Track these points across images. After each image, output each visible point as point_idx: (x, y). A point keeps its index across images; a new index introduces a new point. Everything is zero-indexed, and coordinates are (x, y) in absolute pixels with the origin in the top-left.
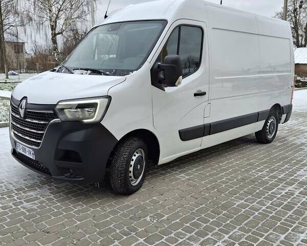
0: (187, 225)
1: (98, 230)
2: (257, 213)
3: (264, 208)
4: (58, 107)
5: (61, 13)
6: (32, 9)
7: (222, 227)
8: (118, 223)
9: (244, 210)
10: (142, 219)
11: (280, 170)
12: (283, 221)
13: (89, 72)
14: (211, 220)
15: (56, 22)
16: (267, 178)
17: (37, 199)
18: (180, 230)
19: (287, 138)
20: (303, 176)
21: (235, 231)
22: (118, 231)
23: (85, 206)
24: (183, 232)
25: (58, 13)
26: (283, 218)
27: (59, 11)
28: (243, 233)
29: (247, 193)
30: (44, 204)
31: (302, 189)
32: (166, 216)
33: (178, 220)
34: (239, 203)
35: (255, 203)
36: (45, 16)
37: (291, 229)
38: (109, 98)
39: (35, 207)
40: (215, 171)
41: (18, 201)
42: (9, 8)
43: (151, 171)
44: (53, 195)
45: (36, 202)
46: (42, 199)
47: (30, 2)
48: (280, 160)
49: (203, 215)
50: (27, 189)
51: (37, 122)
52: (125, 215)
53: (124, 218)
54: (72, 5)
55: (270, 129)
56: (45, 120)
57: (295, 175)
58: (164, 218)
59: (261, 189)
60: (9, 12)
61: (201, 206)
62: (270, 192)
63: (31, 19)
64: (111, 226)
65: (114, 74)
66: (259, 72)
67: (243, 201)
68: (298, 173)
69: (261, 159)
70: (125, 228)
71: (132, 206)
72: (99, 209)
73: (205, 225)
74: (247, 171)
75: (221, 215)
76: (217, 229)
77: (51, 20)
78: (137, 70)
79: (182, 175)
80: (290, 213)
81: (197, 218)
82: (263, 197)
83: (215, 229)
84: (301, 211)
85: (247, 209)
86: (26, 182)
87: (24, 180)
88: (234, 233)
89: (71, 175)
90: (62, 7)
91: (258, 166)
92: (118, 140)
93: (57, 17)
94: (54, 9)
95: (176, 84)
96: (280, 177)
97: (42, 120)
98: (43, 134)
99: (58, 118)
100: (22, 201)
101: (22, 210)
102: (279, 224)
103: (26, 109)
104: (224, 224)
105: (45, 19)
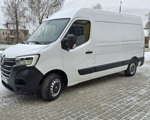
0: (74, 115)
1: (31, 116)
2: (110, 110)
3: (115, 107)
4: (16, 59)
5: (44, 16)
6: (31, 15)
7: (90, 116)
8: (41, 113)
9: (104, 108)
10: (54, 111)
11: (132, 89)
12: (122, 114)
13: (35, 43)
14: (86, 113)
15: (42, 20)
16: (123, 93)
17: (10, 101)
18: (69, 117)
19: (143, 74)
20: (142, 92)
21: (95, 118)
22: (40, 117)
23: (30, 105)
24: (71, 118)
25: (43, 16)
26: (122, 112)
27: (43, 15)
28: (99, 119)
29: (110, 100)
30: (12, 104)
31: (139, 99)
32: (66, 110)
33: (70, 112)
34: (103, 105)
35: (111, 105)
36: (37, 18)
37: (124, 118)
38: (39, 55)
39: (7, 105)
40: (98, 90)
41: (2, 102)
42: (21, 15)
43: (67, 89)
44: (17, 100)
45: (9, 103)
46: (12, 101)
47: (30, 12)
48: (134, 84)
49: (83, 110)
50: (7, 97)
51: (8, 66)
52: (46, 110)
53: (45, 111)
54: (49, 12)
55: (132, 70)
56: (11, 66)
57: (138, 92)
58: (65, 111)
59: (118, 98)
60: (21, 16)
61: (84, 106)
62: (122, 100)
63: (31, 19)
64: (38, 114)
65: (45, 44)
66: (123, 41)
67: (106, 104)
68: (140, 91)
69: (125, 84)
70: (44, 116)
71: (51, 106)
72: (35, 106)
73: (82, 115)
74: (114, 90)
75: (92, 110)
76: (87, 116)
77: (39, 19)
78: (54, 42)
79: (82, 91)
80: (127, 110)
81: (80, 111)
82: (117, 102)
83: (86, 117)
84: (133, 109)
85: (106, 108)
86: (8, 94)
87: (8, 93)
88: (95, 119)
89: (22, 91)
90: (45, 13)
91: (121, 87)
92: (44, 75)
93: (42, 18)
94: (41, 14)
95: (73, 48)
96: (130, 93)
97: (10, 66)
98: (10, 72)
99: (16, 65)
100: (3, 102)
101: (1, 106)
102: (119, 115)
103: (4, 61)
104: (92, 114)
105: (37, 19)
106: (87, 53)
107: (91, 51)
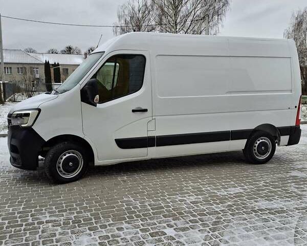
34: (126, 199)
38: (39, 110)
55: (260, 150)
57: (222, 190)
92: (46, 141)
106: (133, 111)
107: (144, 108)
